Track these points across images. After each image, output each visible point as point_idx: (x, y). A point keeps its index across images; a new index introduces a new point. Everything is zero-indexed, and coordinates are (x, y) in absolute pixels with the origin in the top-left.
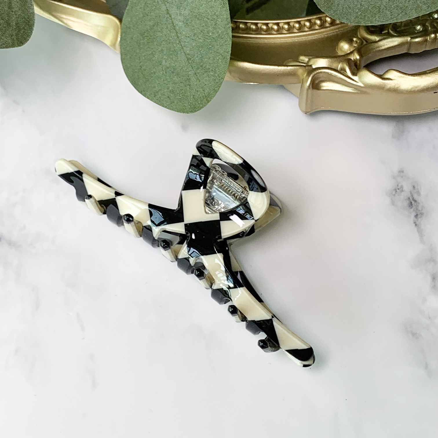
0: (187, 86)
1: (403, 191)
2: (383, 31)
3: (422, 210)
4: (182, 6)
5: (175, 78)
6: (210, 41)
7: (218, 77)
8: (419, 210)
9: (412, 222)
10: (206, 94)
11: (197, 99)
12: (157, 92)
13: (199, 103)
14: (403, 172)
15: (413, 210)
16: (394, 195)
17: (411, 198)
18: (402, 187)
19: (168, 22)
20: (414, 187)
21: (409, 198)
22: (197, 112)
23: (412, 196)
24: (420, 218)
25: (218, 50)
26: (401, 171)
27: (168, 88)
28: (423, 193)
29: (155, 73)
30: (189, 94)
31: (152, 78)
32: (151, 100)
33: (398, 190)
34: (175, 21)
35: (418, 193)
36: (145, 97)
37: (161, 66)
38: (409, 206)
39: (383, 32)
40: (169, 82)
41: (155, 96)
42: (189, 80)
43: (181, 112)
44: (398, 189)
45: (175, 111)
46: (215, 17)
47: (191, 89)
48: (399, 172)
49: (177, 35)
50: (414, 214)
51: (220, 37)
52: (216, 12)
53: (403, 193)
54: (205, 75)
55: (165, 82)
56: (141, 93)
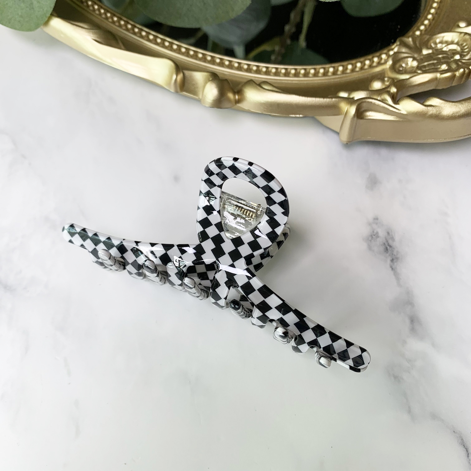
1: (378, 237)
3: (397, 255)
8: (394, 255)
9: (388, 266)
15: (389, 255)
16: (371, 241)
17: (386, 244)
18: (377, 233)
20: (388, 233)
23: (387, 241)
24: (396, 262)
26: (376, 219)
28: (397, 238)
35: (393, 239)
38: (385, 251)
44: (374, 235)
48: (374, 219)
50: (390, 259)
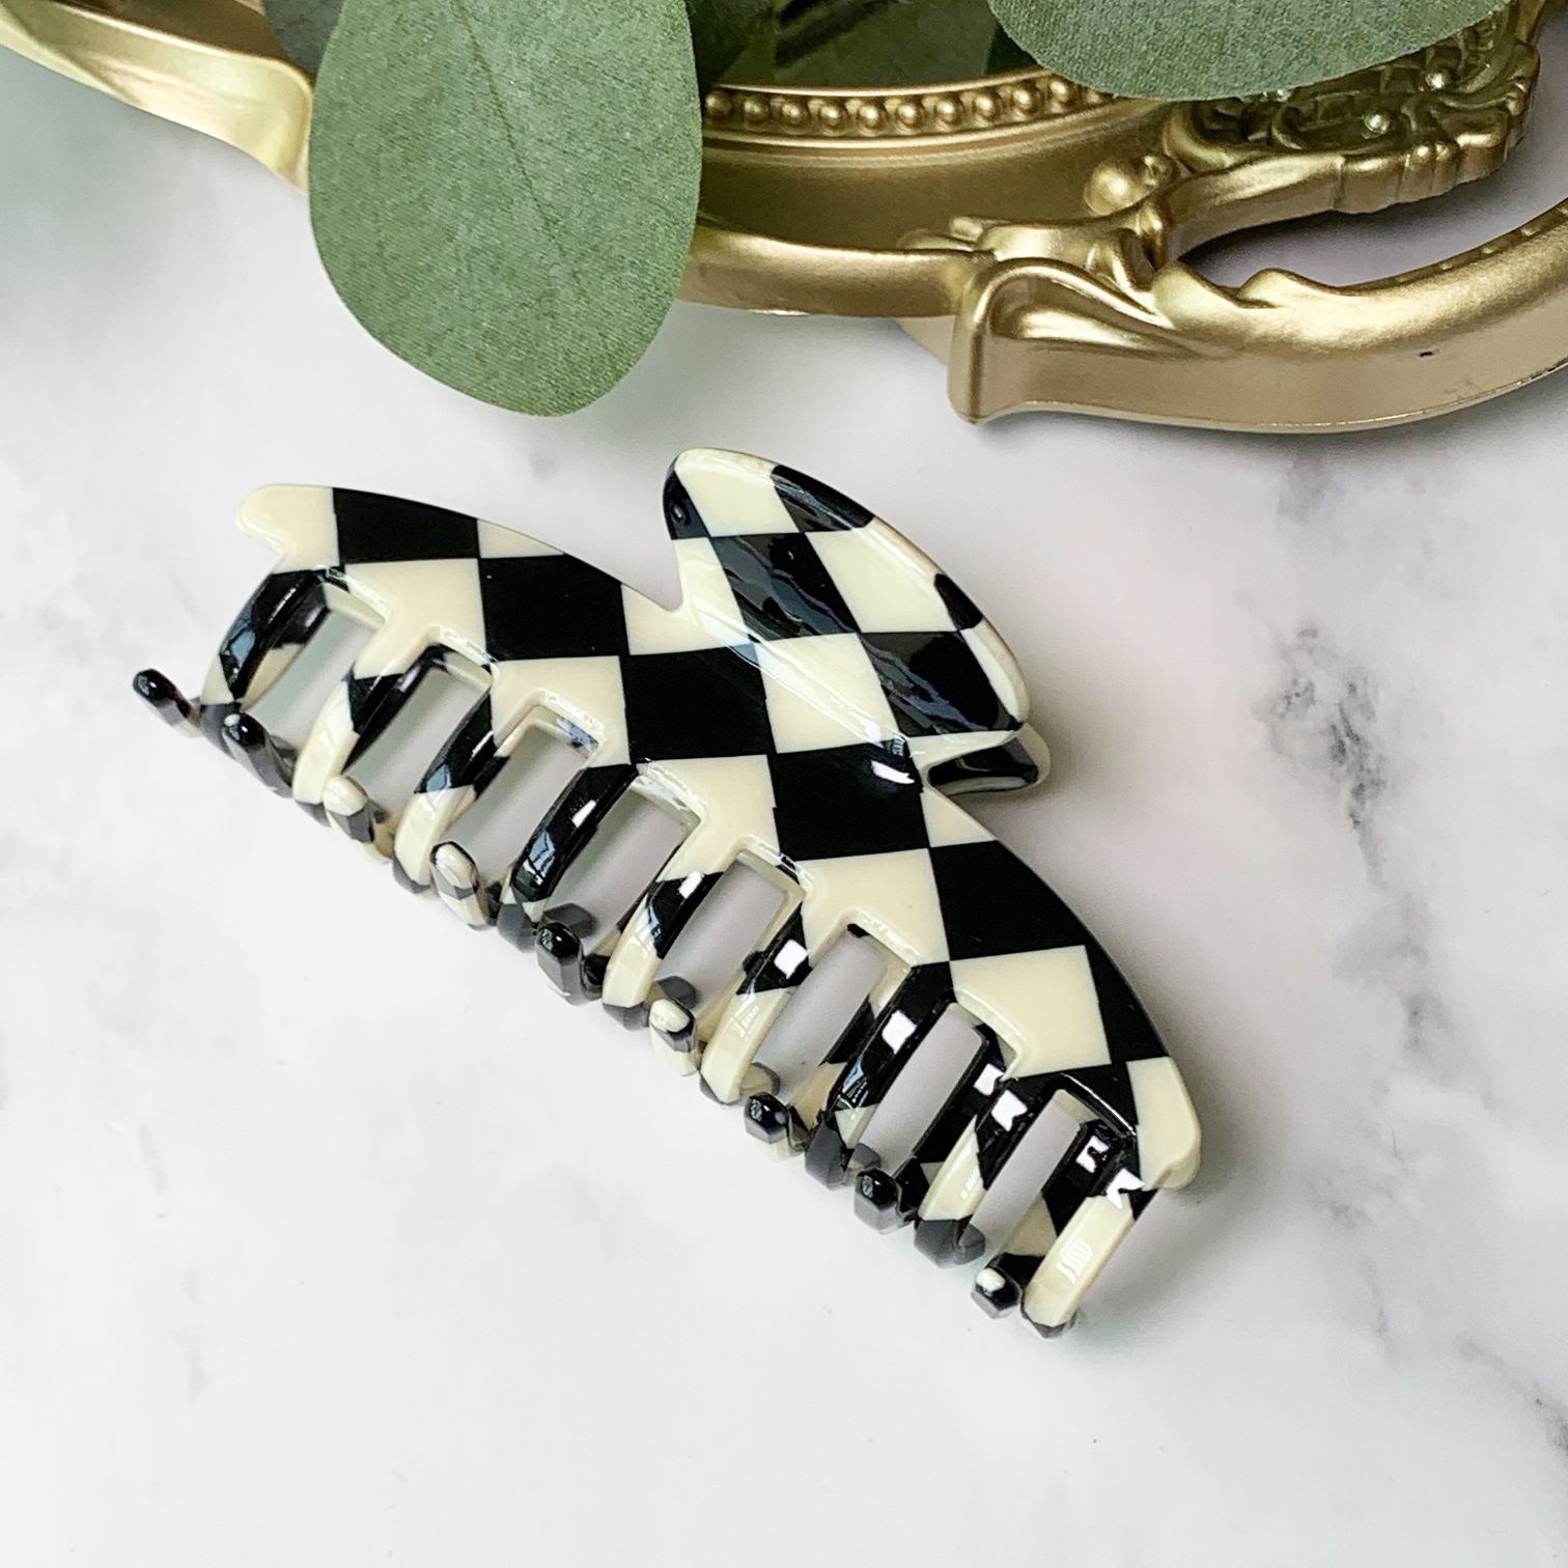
0: (547, 318)
1: (1311, 701)
2: (1251, 133)
3: (1378, 770)
4: (527, 33)
5: (502, 289)
6: (626, 157)
7: (652, 289)
8: (1369, 771)
9: (1343, 813)
10: (610, 348)
11: (580, 366)
12: (439, 338)
13: (588, 378)
14: (1314, 633)
15: (1348, 771)
16: (1282, 716)
17: (1342, 731)
18: (1310, 687)
19: (479, 89)
20: (1352, 688)
21: (1334, 728)
22: (578, 412)
23: (1345, 720)
24: (1371, 797)
25: (653, 191)
26: (1309, 632)
27: (476, 326)
28: (1382, 708)
29: (430, 268)
30: (551, 345)
31: (420, 289)
32: (418, 366)
33: (1295, 697)
34: (500, 85)
35: (1368, 710)
36: (396, 354)
37: (452, 245)
38: (1335, 757)
39: (1251, 138)
40: (480, 301)
41: (430, 351)
42: (552, 294)
43: (521, 411)
44: (1297, 695)
45: (503, 407)
46: (645, 76)
47: (559, 329)
48: (1303, 633)
49: (510, 136)
50: (1348, 785)
51: (660, 146)
52: (647, 57)
53: (1312, 710)
54: (610, 277)
55: (468, 302)
56: (381, 341)
